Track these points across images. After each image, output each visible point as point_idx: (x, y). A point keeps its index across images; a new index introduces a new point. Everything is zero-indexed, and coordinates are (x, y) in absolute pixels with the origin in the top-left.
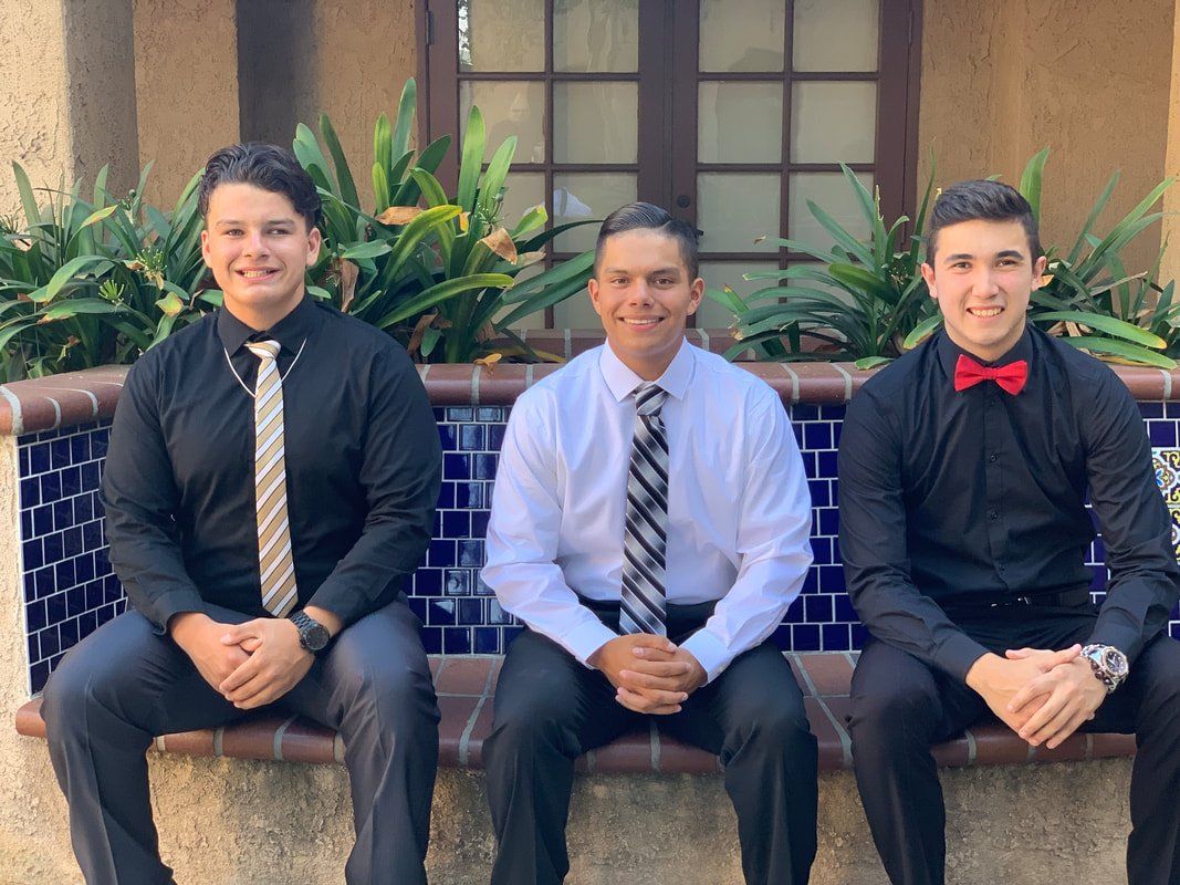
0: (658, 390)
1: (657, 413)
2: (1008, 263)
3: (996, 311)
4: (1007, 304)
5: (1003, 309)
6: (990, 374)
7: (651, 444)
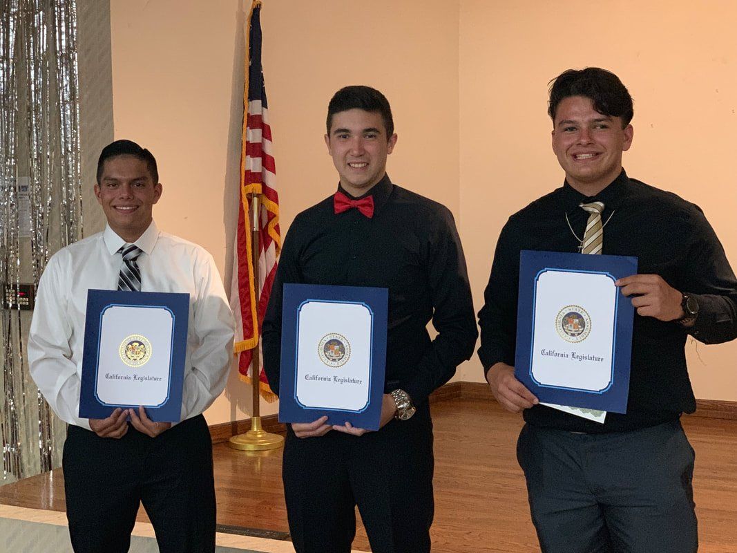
0: (134, 248)
1: (135, 259)
2: (371, 136)
3: (363, 165)
4: (369, 160)
5: (368, 164)
6: (353, 203)
7: (130, 275)
